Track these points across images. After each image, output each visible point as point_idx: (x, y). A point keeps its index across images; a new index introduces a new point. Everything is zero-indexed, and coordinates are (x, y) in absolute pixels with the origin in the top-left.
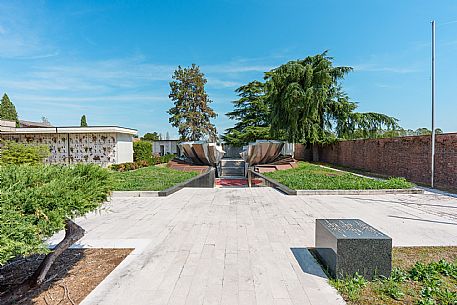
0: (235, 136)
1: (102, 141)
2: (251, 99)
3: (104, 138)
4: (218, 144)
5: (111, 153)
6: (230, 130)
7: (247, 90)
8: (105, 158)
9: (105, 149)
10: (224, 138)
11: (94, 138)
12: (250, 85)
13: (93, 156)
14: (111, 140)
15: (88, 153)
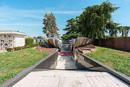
0: (66, 37)
1: (8, 37)
2: (71, 24)
3: (10, 36)
4: (60, 39)
5: (13, 43)
6: (64, 35)
7: (70, 21)
8: (10, 45)
9: (10, 41)
10: (62, 37)
11: (5, 36)
12: (72, 19)
13: (4, 44)
14: (13, 37)
15: (3, 42)
